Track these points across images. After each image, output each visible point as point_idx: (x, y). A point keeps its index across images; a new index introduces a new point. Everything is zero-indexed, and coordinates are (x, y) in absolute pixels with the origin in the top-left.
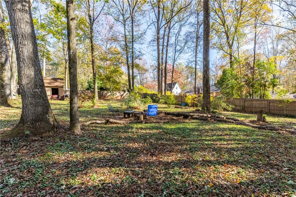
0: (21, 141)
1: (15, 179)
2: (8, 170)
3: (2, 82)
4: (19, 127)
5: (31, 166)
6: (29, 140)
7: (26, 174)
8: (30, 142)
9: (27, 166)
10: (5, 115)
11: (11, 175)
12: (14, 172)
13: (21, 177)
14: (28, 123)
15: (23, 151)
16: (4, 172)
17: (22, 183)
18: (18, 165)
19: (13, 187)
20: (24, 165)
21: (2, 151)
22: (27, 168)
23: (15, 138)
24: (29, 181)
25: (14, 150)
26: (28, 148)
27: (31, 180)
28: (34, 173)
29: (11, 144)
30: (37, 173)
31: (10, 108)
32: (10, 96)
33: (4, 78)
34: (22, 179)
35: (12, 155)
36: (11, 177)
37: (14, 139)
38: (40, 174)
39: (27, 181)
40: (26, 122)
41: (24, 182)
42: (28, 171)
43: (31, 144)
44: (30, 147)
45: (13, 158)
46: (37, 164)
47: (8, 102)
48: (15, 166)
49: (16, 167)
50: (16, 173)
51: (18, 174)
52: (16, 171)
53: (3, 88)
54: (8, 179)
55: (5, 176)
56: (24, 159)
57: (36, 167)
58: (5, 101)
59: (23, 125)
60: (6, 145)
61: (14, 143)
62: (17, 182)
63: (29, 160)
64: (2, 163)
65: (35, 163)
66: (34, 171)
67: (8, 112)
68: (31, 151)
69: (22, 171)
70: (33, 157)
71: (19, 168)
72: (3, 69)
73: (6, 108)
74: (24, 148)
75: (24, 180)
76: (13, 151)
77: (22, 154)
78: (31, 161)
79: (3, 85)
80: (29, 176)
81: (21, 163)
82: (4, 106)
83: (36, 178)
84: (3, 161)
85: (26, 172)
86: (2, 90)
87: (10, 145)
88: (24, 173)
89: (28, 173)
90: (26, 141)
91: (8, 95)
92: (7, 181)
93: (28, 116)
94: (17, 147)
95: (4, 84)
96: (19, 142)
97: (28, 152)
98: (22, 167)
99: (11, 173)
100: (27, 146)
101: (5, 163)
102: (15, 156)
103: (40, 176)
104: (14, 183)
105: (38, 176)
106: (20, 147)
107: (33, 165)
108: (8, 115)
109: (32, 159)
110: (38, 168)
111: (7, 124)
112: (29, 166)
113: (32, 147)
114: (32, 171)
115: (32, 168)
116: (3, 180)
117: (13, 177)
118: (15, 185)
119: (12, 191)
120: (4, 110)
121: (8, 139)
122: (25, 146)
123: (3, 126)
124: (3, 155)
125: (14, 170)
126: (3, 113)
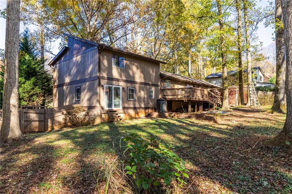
0: (281, 151)
1: (268, 183)
2: (265, 174)
3: (277, 86)
4: (282, 136)
5: (284, 178)
6: (289, 152)
7: (277, 183)
8: (289, 155)
9: (280, 177)
10: (275, 122)
11: (266, 179)
12: (269, 177)
13: (272, 185)
14: (291, 133)
15: (281, 162)
16: (262, 174)
17: (272, 190)
18: (274, 173)
19: (265, 189)
20: (278, 175)
21: (264, 156)
22: (280, 179)
23: (277, 147)
24: (278, 191)
25: (274, 158)
26: (286, 160)
27: (280, 191)
28: (284, 187)
29: (272, 151)
30: (287, 188)
31: (282, 114)
32: (283, 101)
33: (279, 81)
34: (273, 186)
35: (271, 162)
36: (265, 181)
37: (275, 148)
38: (290, 190)
39: (276, 190)
40: (289, 132)
41: (274, 189)
42: (280, 182)
43: (290, 157)
44: (288, 160)
45: (271, 165)
46: (290, 179)
47: (281, 107)
48: (271, 172)
49: (271, 174)
50: (270, 179)
51: (272, 181)
52: (271, 178)
53: (277, 92)
54: (264, 181)
55: (262, 178)
56: (279, 169)
57: (288, 182)
58: (278, 106)
59: (285, 135)
60: (268, 151)
61: (275, 152)
62: (268, 187)
63: (284, 172)
64: (263, 166)
65: (289, 178)
66: (286, 184)
67: (279, 118)
68: (288, 165)
69: (275, 180)
70: (288, 172)
71: (273, 176)
72: (279, 72)
73: (278, 114)
74: (282, 159)
75: (275, 188)
76: (272, 159)
77: (280, 164)
78: (284, 174)
79: (277, 89)
80: (279, 187)
81: (276, 172)
82: (277, 112)
83: (285, 192)
84: (263, 165)
85: (278, 182)
86: (276, 95)
87: (271, 153)
88: (276, 183)
89: (279, 184)
90: (286, 152)
91: (281, 100)
92: (262, 182)
93: (291, 125)
94: (277, 156)
95: (279, 87)
96: (279, 151)
97: (284, 165)
98: (276, 176)
99: (266, 177)
100: (285, 158)
101: (264, 167)
102: (273, 163)
103: (289, 191)
104: (267, 187)
105: (288, 191)
106: (279, 157)
107: (286, 179)
108: (278, 122)
109: (287, 172)
110: (290, 184)
111: (274, 132)
112: (282, 178)
113: (290, 160)
114: (283, 184)
115: (285, 181)
116: (260, 180)
117: (267, 181)
118: (267, 188)
119: (263, 192)
120: (276, 116)
121: (271, 146)
122: (283, 157)
123: (271, 133)
124: (264, 159)
125: (269, 175)
126: (274, 119)
